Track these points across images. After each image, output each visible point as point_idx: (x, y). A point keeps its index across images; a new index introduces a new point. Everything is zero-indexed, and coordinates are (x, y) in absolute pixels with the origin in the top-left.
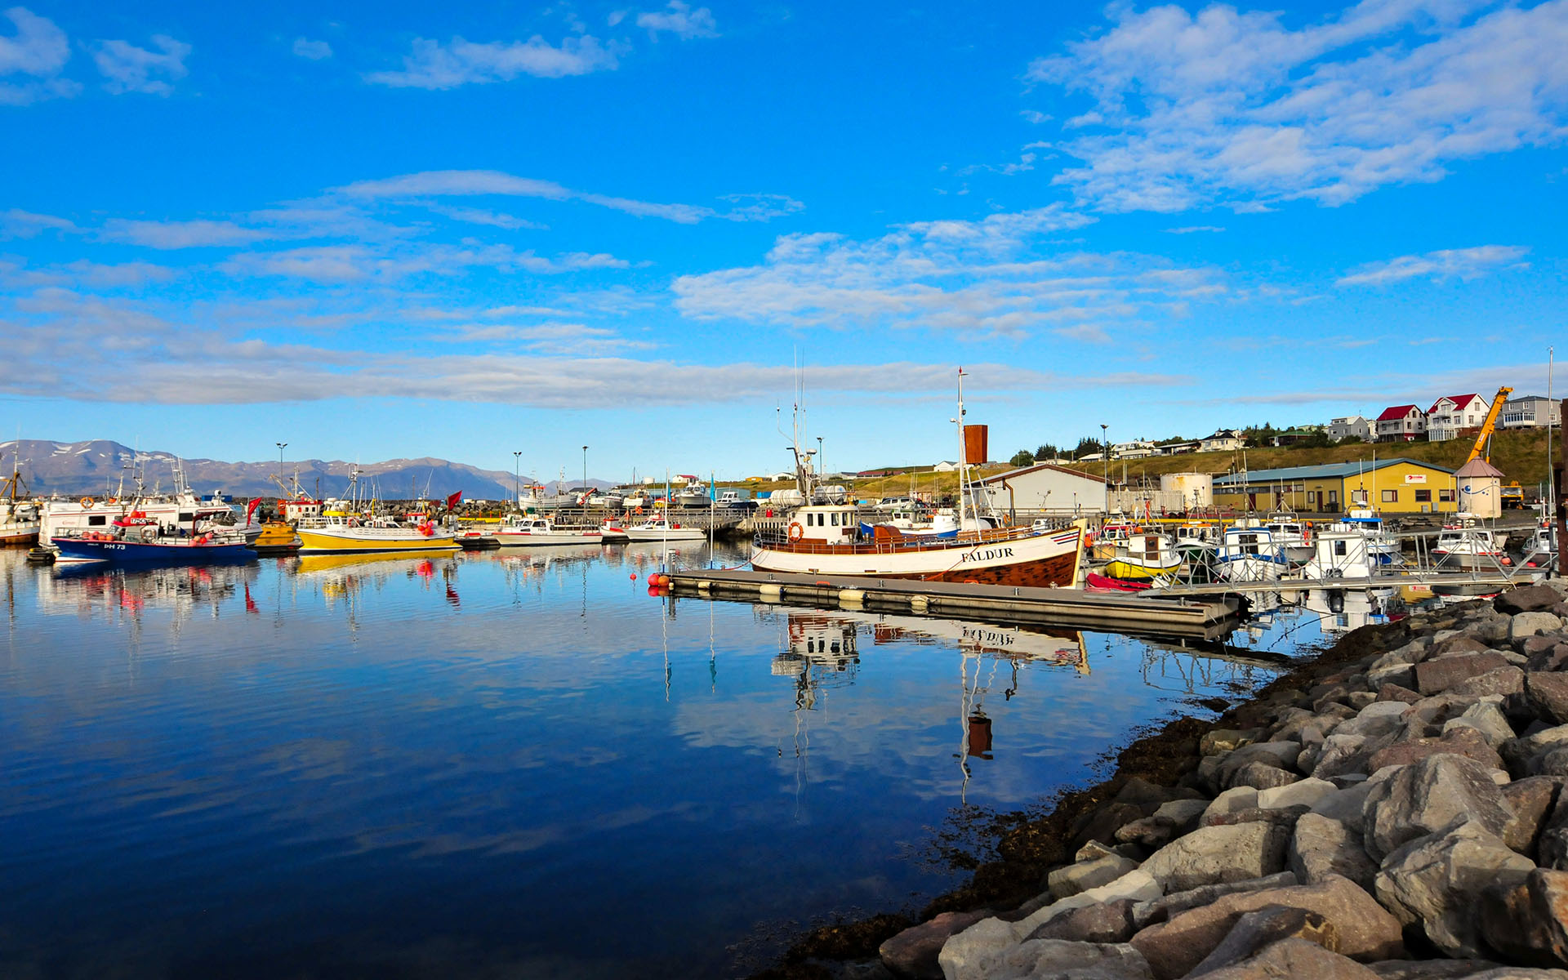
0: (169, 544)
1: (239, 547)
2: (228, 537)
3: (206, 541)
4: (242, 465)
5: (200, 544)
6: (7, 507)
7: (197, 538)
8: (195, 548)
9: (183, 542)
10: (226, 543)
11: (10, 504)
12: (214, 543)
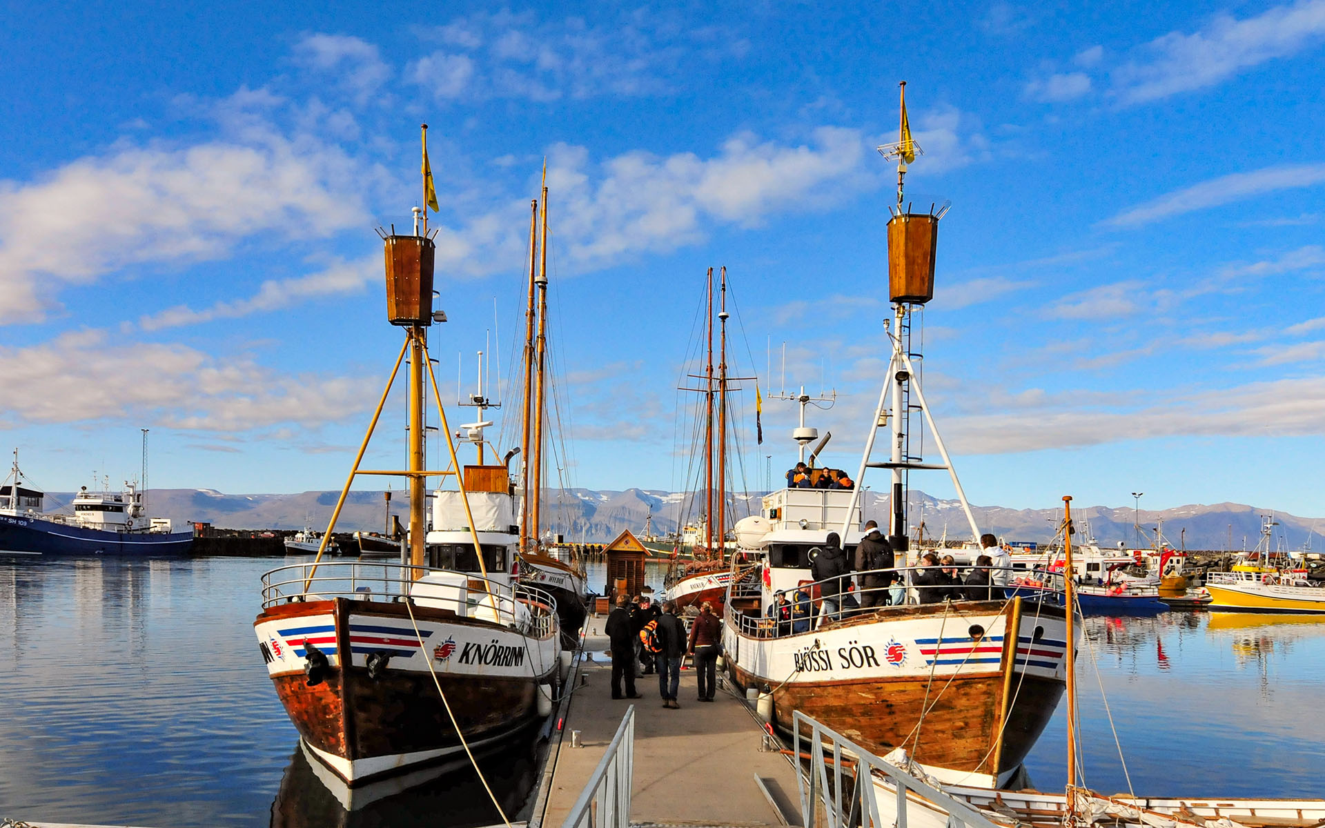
0: (1089, 592)
1: (1151, 599)
2: (1142, 589)
3: (1121, 592)
4: (1029, 511)
5: (1116, 594)
6: (917, 552)
7: (1113, 588)
8: (1111, 597)
9: (1100, 592)
10: (1140, 595)
11: (918, 549)
12: (1128, 594)
